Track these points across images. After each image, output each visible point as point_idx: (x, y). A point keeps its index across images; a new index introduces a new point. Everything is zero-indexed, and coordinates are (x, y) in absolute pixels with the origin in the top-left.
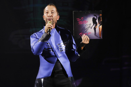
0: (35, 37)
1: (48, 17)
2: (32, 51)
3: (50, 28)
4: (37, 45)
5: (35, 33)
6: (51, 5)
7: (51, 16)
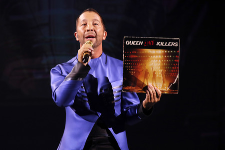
0: (59, 73)
1: (86, 33)
2: (54, 98)
3: (87, 52)
4: (64, 87)
5: (60, 65)
6: (90, 11)
7: (92, 30)
